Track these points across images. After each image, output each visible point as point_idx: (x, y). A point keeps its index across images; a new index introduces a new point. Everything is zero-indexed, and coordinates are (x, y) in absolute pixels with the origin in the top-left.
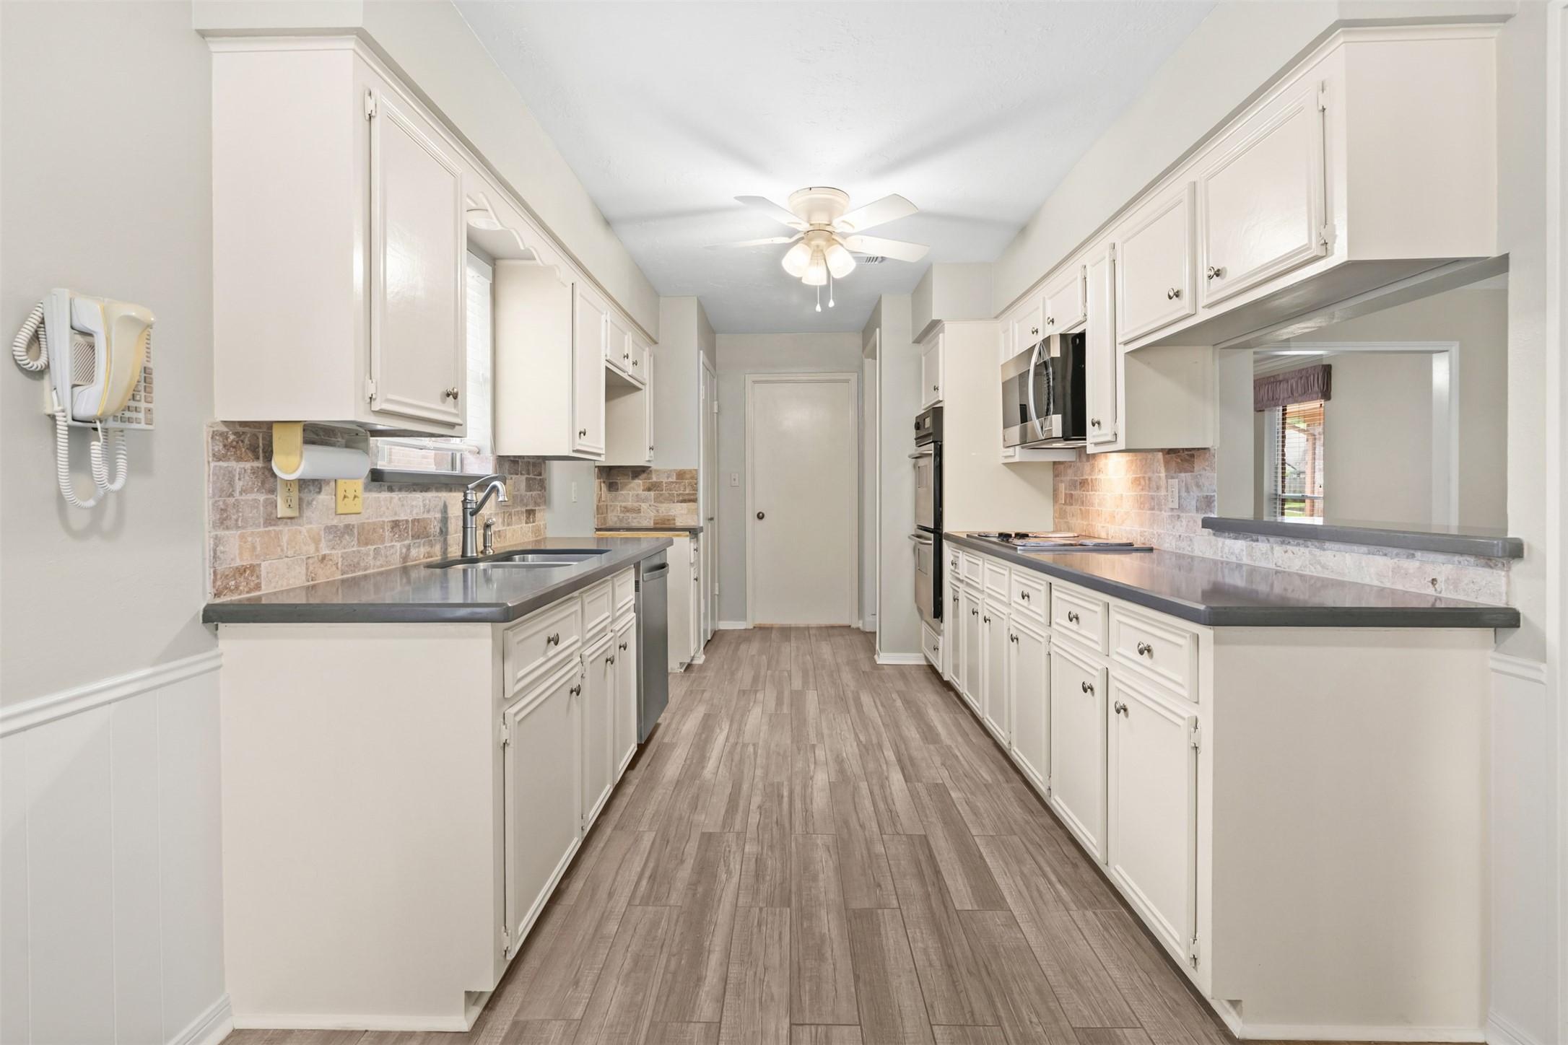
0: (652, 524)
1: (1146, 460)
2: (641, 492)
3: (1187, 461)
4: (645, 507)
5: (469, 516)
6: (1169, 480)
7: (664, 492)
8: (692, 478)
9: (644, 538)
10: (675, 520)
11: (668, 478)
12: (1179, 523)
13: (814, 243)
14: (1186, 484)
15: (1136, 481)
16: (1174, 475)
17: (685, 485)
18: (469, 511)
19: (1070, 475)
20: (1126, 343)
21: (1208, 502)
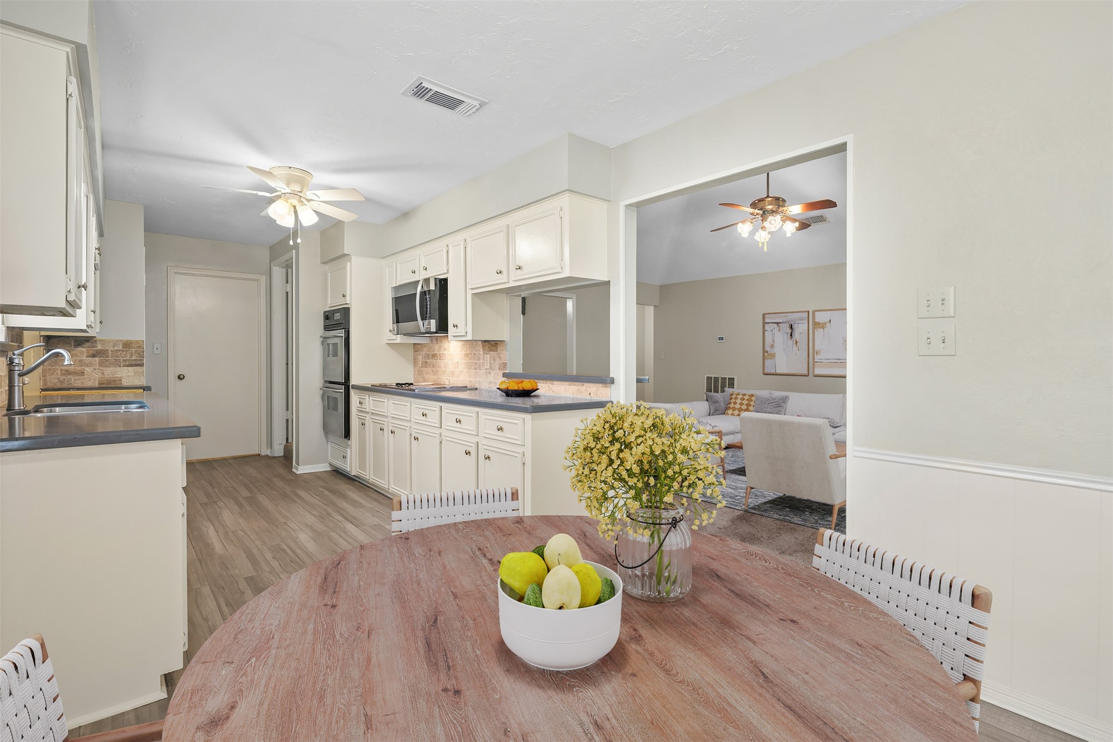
0: (97, 385)
1: (472, 345)
2: (85, 358)
3: (494, 346)
4: (89, 371)
5: (16, 377)
6: (485, 355)
7: (110, 358)
8: (139, 347)
9: (88, 395)
10: (121, 381)
11: (114, 347)
12: (490, 375)
13: (290, 201)
14: (494, 357)
15: (467, 355)
16: (488, 353)
17: (131, 353)
18: (17, 373)
19: (425, 351)
20: (472, 289)
21: (504, 365)
